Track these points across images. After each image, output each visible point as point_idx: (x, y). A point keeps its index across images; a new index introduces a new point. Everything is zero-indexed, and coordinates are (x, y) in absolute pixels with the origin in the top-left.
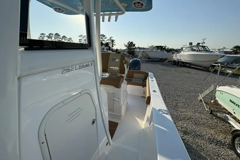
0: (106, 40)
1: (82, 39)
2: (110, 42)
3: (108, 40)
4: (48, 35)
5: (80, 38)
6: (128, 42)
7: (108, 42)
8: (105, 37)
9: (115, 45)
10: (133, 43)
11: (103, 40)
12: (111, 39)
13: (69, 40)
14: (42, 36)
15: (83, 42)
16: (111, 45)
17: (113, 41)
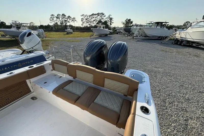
0: (105, 18)
1: (84, 18)
2: (108, 20)
3: (107, 18)
4: (57, 16)
5: (82, 17)
6: (126, 20)
7: (106, 20)
8: (104, 15)
9: (113, 23)
10: (131, 21)
11: (102, 19)
12: (109, 17)
13: (73, 19)
14: (52, 17)
15: (85, 21)
16: (110, 23)
17: (111, 19)
